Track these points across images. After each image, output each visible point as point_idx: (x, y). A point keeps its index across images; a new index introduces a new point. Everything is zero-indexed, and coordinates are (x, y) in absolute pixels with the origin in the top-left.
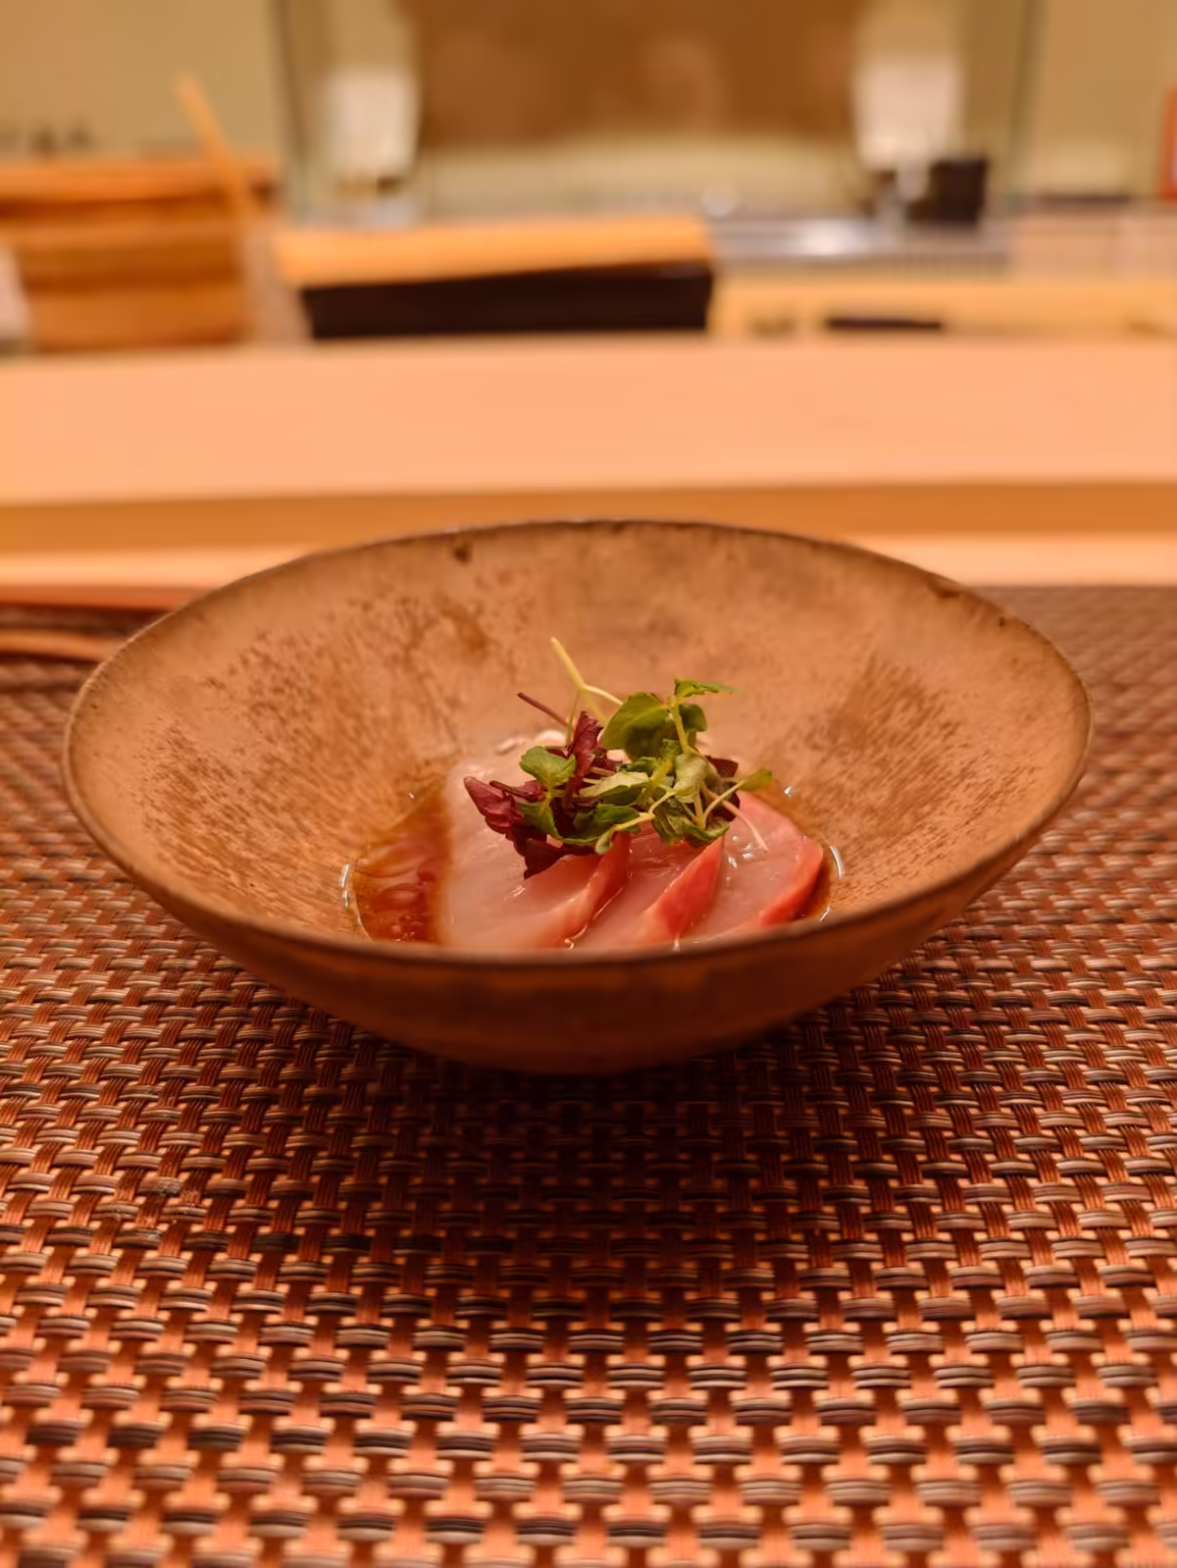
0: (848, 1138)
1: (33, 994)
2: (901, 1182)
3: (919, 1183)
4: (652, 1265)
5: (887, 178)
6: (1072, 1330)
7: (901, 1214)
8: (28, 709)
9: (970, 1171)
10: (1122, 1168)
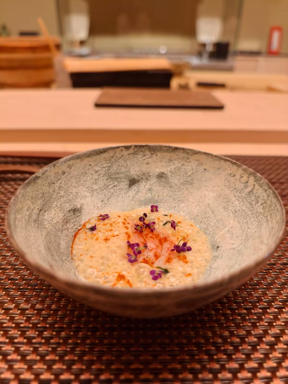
0: (225, 300)
1: (9, 263)
2: (238, 311)
3: (243, 311)
4: (184, 333)
5: (204, 45)
6: (282, 348)
7: (255, 318)
8: (9, 185)
9: (253, 308)
10: (273, 307)
